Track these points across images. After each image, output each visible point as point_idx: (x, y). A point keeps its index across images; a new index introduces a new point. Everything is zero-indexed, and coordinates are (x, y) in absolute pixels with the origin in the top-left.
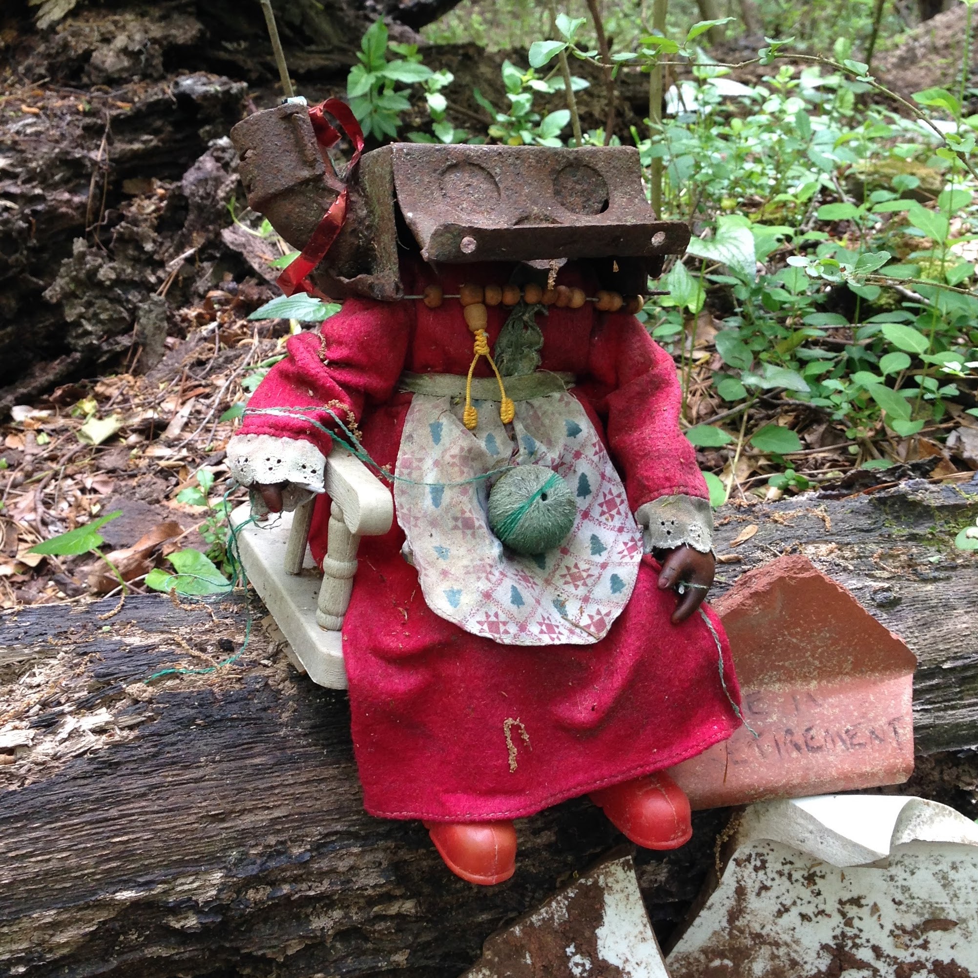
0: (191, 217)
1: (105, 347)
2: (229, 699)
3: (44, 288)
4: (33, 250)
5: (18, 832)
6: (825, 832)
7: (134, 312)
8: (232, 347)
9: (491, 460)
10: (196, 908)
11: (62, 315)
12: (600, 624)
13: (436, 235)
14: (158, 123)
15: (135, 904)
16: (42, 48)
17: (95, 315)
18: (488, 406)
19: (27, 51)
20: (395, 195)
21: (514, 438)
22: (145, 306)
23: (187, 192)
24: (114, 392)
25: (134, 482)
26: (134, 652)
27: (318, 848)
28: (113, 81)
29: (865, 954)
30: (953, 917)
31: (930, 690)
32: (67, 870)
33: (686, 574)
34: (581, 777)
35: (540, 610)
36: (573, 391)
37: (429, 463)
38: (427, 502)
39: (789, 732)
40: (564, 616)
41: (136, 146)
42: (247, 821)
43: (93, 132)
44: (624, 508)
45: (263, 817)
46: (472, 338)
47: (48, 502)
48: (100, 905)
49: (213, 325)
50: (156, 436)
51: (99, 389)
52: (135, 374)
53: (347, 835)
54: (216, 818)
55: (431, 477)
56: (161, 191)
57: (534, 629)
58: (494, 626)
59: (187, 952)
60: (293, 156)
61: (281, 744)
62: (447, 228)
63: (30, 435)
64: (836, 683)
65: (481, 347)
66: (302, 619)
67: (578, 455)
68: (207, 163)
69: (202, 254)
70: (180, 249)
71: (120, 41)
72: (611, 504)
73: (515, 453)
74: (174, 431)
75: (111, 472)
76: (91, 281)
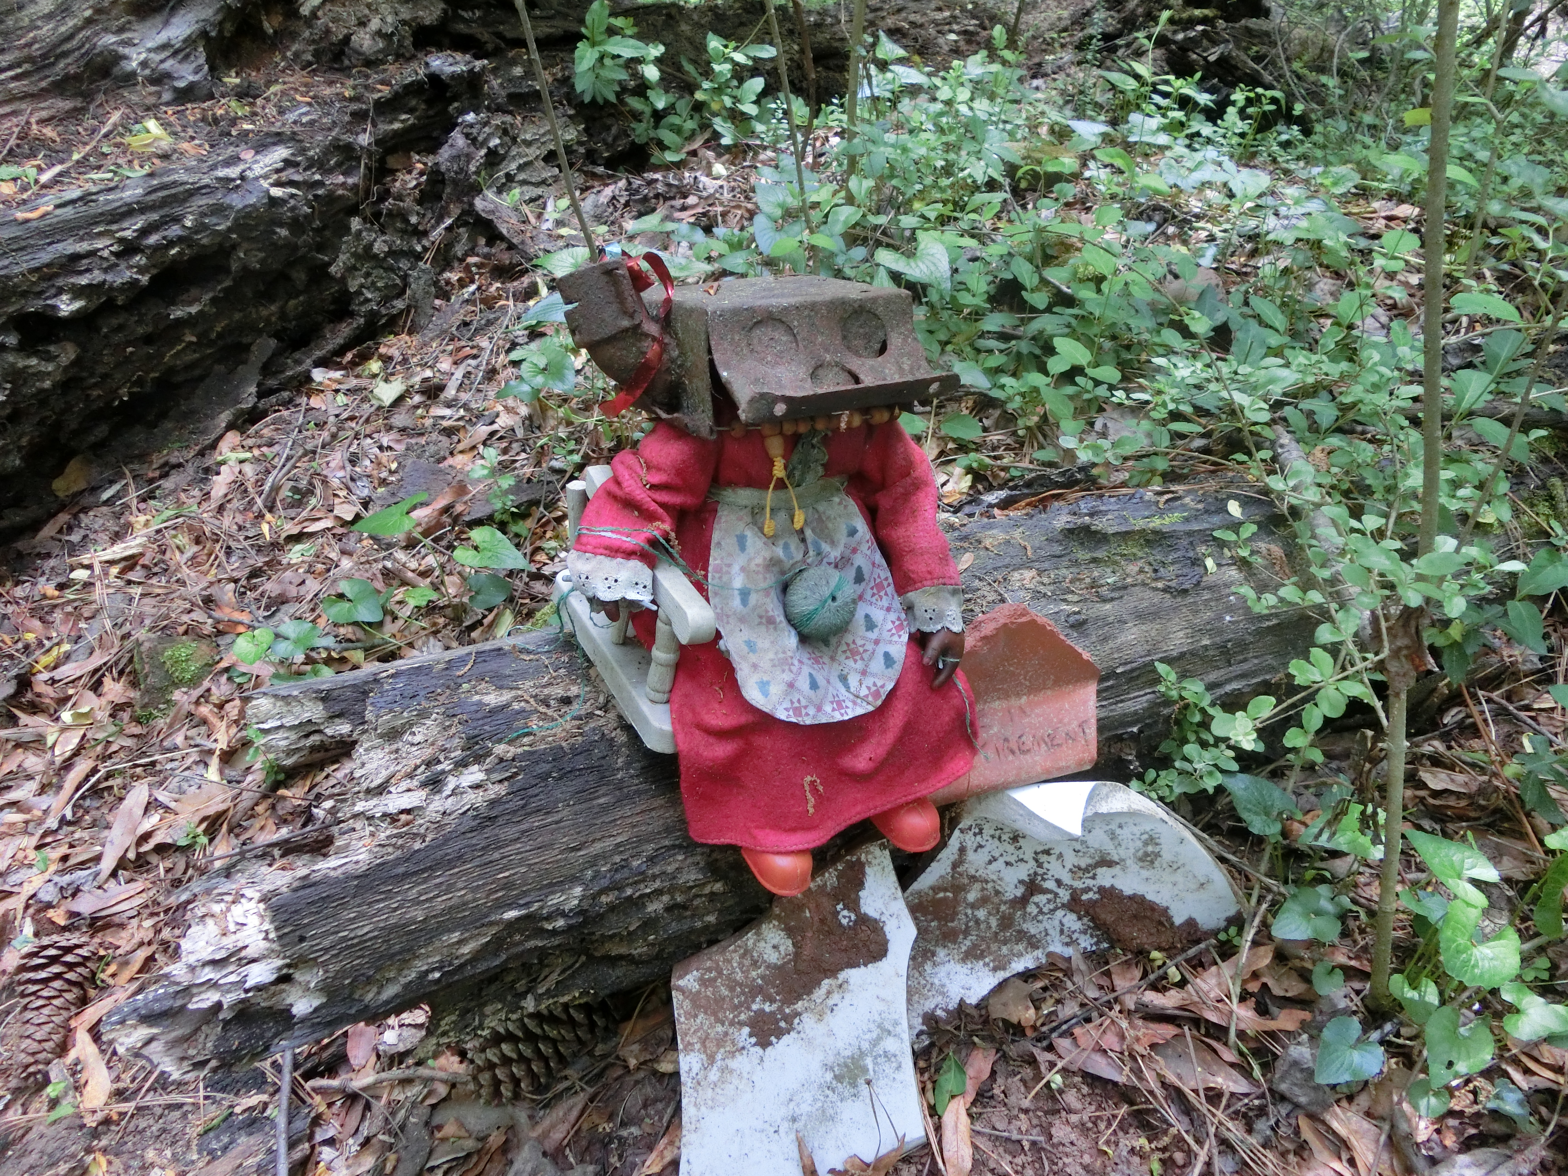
0: (448, 190)
1: (384, 311)
2: (576, 752)
3: (329, 264)
4: (317, 231)
5: (425, 881)
6: (1032, 815)
7: (405, 278)
8: (490, 308)
9: (788, 564)
10: (563, 914)
11: (346, 285)
12: (877, 694)
13: (752, 401)
14: (414, 102)
15: (518, 919)
16: (307, 34)
17: (373, 283)
18: (783, 515)
19: (294, 36)
20: (710, 352)
21: (803, 540)
22: (415, 274)
23: (443, 168)
24: (395, 352)
25: (422, 441)
26: (495, 711)
27: (651, 860)
28: (371, 63)
29: (1050, 885)
30: (1116, 858)
31: (1107, 689)
32: (465, 904)
33: (945, 651)
34: (859, 808)
35: (831, 690)
36: (848, 493)
37: (736, 568)
38: (736, 602)
39: (1006, 740)
40: (848, 688)
41: (397, 126)
42: (598, 847)
43: (359, 117)
44: (891, 590)
45: (609, 843)
46: (772, 464)
47: (354, 460)
48: (491, 924)
49: (473, 288)
50: (436, 396)
51: (383, 350)
52: (410, 333)
53: (674, 847)
54: (574, 849)
55: (738, 582)
56: (420, 166)
57: (828, 708)
58: (797, 711)
59: (556, 941)
60: (615, 307)
61: (619, 786)
62: (763, 396)
63: (330, 395)
64: (1041, 696)
65: (779, 471)
66: (634, 693)
67: (854, 551)
68: (458, 139)
69: (459, 222)
70: (440, 220)
71: (375, 24)
72: (879, 587)
73: (806, 553)
74: (450, 392)
75: (403, 430)
76: (367, 254)
